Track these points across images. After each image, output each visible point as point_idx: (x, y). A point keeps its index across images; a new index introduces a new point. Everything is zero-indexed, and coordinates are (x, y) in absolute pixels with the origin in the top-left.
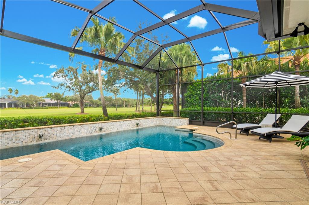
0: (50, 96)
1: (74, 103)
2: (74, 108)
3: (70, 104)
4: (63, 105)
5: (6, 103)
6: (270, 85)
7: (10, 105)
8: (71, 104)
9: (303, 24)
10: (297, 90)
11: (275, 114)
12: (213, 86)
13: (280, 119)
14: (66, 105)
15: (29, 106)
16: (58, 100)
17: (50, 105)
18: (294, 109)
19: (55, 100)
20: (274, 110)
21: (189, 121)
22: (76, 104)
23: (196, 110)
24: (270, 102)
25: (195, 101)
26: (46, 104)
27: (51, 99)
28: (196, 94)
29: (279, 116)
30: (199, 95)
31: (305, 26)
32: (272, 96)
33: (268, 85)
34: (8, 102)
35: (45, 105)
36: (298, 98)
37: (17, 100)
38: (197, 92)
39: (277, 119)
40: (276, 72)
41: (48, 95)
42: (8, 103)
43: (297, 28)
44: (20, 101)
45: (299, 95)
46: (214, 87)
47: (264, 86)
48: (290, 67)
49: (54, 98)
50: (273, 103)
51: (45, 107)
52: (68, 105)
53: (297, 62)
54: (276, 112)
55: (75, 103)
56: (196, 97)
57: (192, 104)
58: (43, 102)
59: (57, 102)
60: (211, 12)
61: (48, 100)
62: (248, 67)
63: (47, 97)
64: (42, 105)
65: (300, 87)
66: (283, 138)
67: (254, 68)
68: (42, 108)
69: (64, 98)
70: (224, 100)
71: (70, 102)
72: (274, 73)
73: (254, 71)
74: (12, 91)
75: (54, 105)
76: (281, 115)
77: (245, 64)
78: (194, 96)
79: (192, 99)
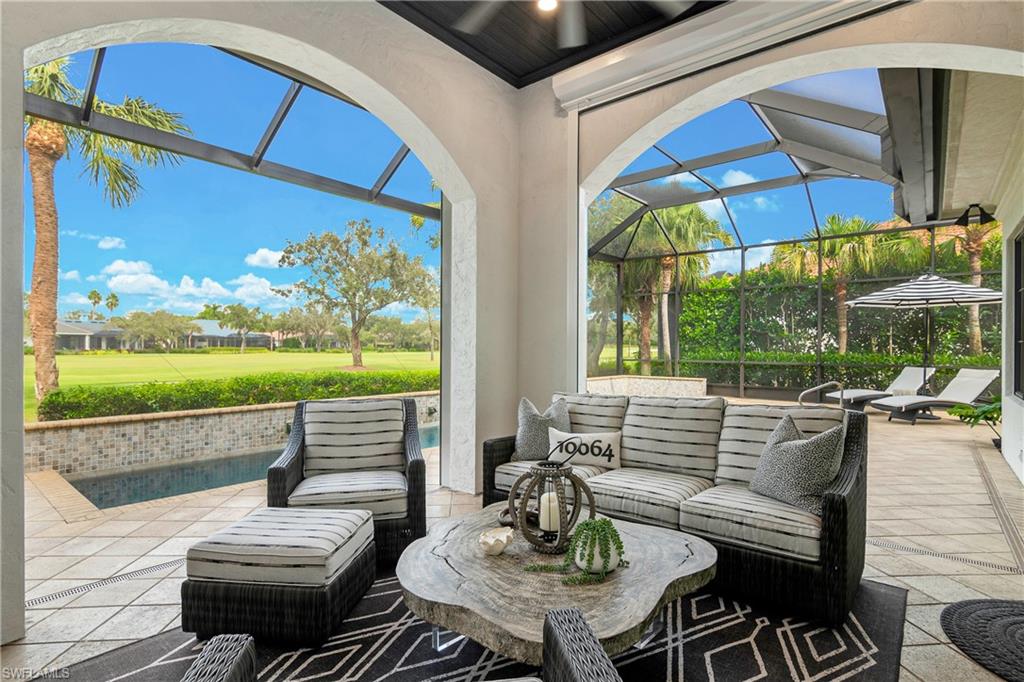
0: (212, 313)
1: (285, 337)
2: (287, 351)
3: (274, 341)
4: (253, 343)
5: (84, 336)
6: (911, 302)
7: (96, 342)
8: (277, 338)
9: (977, 205)
10: (975, 313)
11: (923, 369)
12: (756, 296)
13: (933, 380)
14: (260, 343)
15: (151, 346)
16: (241, 328)
17: (215, 342)
18: (967, 357)
19: (232, 328)
20: (919, 357)
21: (708, 386)
22: (293, 339)
23: (722, 359)
24: (906, 340)
25: (705, 334)
26: (202, 339)
27: (221, 326)
28: (709, 318)
29: (931, 371)
30: (716, 321)
31: (981, 209)
32: (910, 323)
33: (907, 303)
34: (92, 334)
35: (197, 344)
36: (977, 330)
37: (120, 327)
38: (711, 311)
39: (927, 378)
40: (925, 276)
41: (205, 312)
42: (91, 337)
43: (968, 211)
44: (130, 330)
45: (978, 323)
46: (758, 300)
47: (897, 305)
48: (958, 253)
49: (230, 321)
50: (913, 341)
51: (198, 347)
52: (266, 344)
53: (974, 246)
54: (926, 363)
55: (290, 336)
56: (708, 324)
57: (699, 343)
58: (195, 334)
59: (239, 334)
60: (755, 106)
61: (211, 328)
62: (853, 253)
63: (203, 317)
64: (190, 342)
65: (980, 307)
66: (939, 418)
67: (867, 259)
68: (193, 352)
69: (260, 321)
70: (786, 333)
71: (275, 335)
72: (921, 278)
73: (868, 266)
74: (100, 299)
75: (226, 344)
76: (936, 371)
77: (847, 247)
78: (702, 321)
79: (697, 330)
